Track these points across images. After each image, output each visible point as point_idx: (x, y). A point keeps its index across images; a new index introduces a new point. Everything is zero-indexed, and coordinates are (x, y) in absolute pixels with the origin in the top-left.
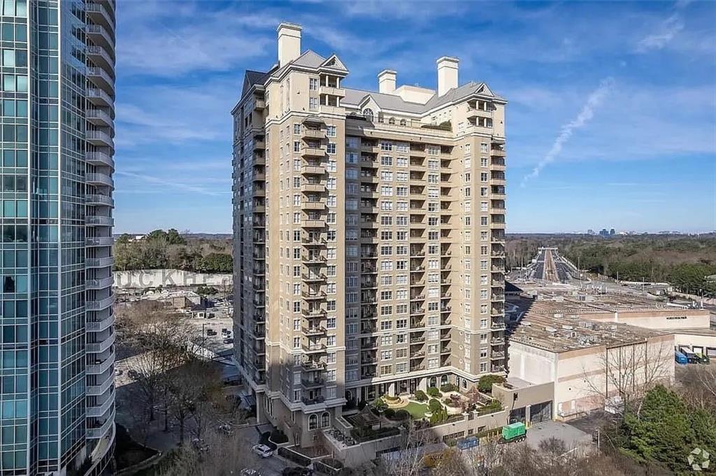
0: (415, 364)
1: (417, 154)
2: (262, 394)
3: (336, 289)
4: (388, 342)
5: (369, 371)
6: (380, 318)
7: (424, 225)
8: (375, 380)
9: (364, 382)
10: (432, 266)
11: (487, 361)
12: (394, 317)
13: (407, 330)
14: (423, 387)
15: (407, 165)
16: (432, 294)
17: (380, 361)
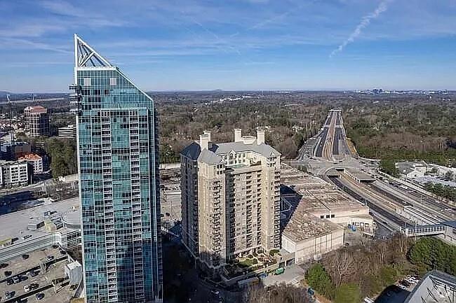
0: (248, 246)
1: (249, 175)
2: (198, 260)
3: (223, 230)
4: (239, 239)
5: (233, 250)
6: (236, 232)
7: (251, 198)
8: (235, 253)
9: (231, 254)
10: (254, 211)
11: (273, 244)
12: (241, 231)
13: (246, 235)
14: (251, 253)
15: (245, 180)
16: (255, 221)
17: (237, 246)
